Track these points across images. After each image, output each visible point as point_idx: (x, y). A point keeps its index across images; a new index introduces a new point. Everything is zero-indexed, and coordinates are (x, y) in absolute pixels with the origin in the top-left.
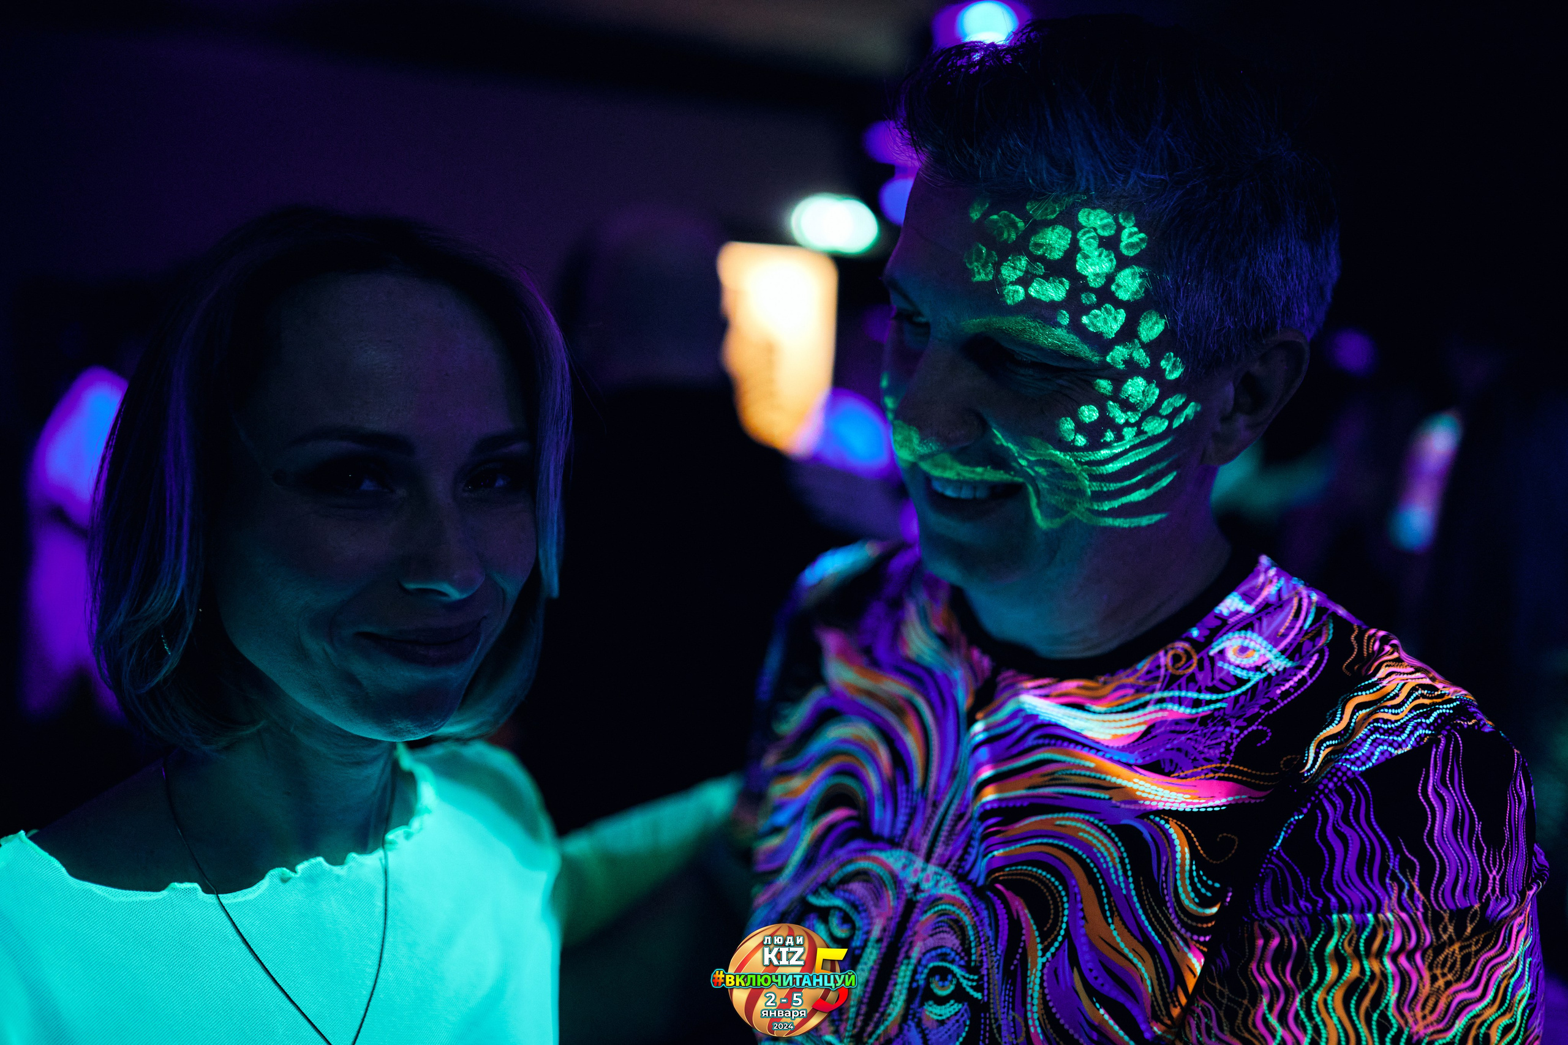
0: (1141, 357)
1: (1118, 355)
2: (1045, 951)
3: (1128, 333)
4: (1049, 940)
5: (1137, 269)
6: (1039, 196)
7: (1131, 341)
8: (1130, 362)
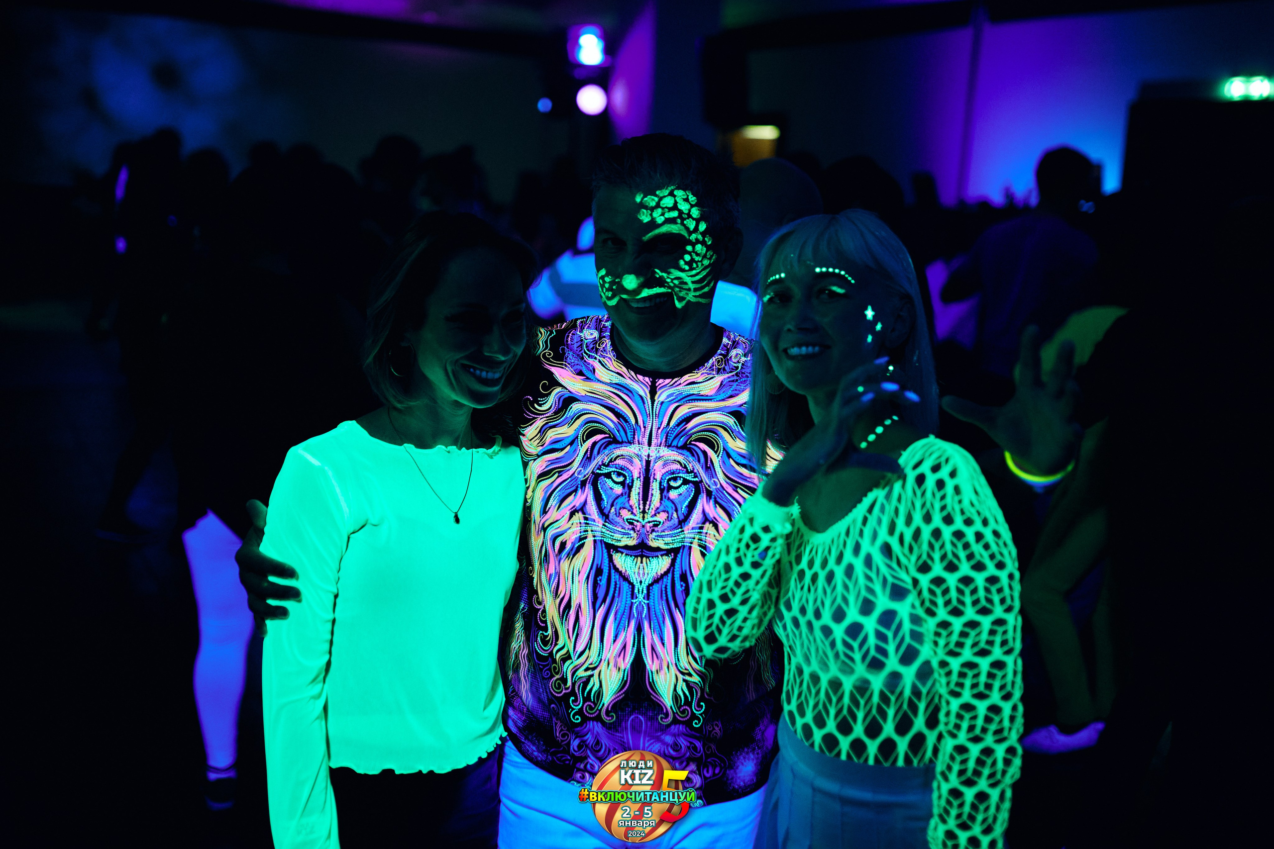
0: (700, 237)
1: (693, 237)
2: (718, 456)
3: (696, 229)
4: (718, 453)
5: (696, 208)
6: (660, 188)
7: (697, 232)
8: (697, 239)
